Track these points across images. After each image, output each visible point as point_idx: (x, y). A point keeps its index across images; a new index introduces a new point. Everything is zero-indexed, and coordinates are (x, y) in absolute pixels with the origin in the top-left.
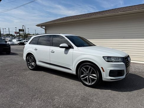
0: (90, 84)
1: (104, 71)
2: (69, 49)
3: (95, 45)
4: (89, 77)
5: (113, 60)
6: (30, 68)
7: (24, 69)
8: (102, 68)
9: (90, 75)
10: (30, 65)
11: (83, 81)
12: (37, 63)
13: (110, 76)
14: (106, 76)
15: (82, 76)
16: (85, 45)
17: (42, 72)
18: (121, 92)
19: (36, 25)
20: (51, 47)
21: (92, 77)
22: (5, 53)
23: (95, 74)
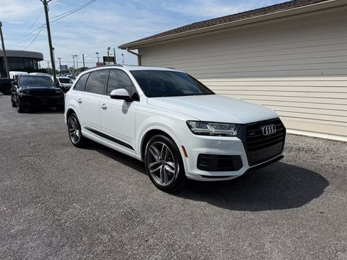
0: (164, 184)
1: (186, 156)
2: (132, 101)
3: (213, 93)
4: (163, 167)
5: (210, 129)
6: (73, 141)
7: (64, 144)
8: (183, 147)
9: (166, 164)
10: (73, 135)
11: (153, 176)
12: (82, 131)
13: (199, 167)
14: (192, 168)
15: (152, 164)
16: (186, 92)
17: (95, 152)
18: (228, 210)
19: (119, 47)
20: (104, 96)
21: (168, 168)
22: (55, 108)
23: (172, 161)
